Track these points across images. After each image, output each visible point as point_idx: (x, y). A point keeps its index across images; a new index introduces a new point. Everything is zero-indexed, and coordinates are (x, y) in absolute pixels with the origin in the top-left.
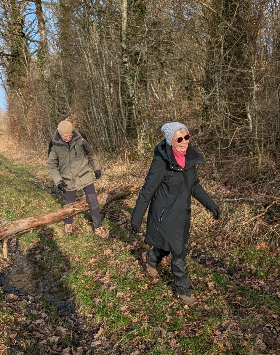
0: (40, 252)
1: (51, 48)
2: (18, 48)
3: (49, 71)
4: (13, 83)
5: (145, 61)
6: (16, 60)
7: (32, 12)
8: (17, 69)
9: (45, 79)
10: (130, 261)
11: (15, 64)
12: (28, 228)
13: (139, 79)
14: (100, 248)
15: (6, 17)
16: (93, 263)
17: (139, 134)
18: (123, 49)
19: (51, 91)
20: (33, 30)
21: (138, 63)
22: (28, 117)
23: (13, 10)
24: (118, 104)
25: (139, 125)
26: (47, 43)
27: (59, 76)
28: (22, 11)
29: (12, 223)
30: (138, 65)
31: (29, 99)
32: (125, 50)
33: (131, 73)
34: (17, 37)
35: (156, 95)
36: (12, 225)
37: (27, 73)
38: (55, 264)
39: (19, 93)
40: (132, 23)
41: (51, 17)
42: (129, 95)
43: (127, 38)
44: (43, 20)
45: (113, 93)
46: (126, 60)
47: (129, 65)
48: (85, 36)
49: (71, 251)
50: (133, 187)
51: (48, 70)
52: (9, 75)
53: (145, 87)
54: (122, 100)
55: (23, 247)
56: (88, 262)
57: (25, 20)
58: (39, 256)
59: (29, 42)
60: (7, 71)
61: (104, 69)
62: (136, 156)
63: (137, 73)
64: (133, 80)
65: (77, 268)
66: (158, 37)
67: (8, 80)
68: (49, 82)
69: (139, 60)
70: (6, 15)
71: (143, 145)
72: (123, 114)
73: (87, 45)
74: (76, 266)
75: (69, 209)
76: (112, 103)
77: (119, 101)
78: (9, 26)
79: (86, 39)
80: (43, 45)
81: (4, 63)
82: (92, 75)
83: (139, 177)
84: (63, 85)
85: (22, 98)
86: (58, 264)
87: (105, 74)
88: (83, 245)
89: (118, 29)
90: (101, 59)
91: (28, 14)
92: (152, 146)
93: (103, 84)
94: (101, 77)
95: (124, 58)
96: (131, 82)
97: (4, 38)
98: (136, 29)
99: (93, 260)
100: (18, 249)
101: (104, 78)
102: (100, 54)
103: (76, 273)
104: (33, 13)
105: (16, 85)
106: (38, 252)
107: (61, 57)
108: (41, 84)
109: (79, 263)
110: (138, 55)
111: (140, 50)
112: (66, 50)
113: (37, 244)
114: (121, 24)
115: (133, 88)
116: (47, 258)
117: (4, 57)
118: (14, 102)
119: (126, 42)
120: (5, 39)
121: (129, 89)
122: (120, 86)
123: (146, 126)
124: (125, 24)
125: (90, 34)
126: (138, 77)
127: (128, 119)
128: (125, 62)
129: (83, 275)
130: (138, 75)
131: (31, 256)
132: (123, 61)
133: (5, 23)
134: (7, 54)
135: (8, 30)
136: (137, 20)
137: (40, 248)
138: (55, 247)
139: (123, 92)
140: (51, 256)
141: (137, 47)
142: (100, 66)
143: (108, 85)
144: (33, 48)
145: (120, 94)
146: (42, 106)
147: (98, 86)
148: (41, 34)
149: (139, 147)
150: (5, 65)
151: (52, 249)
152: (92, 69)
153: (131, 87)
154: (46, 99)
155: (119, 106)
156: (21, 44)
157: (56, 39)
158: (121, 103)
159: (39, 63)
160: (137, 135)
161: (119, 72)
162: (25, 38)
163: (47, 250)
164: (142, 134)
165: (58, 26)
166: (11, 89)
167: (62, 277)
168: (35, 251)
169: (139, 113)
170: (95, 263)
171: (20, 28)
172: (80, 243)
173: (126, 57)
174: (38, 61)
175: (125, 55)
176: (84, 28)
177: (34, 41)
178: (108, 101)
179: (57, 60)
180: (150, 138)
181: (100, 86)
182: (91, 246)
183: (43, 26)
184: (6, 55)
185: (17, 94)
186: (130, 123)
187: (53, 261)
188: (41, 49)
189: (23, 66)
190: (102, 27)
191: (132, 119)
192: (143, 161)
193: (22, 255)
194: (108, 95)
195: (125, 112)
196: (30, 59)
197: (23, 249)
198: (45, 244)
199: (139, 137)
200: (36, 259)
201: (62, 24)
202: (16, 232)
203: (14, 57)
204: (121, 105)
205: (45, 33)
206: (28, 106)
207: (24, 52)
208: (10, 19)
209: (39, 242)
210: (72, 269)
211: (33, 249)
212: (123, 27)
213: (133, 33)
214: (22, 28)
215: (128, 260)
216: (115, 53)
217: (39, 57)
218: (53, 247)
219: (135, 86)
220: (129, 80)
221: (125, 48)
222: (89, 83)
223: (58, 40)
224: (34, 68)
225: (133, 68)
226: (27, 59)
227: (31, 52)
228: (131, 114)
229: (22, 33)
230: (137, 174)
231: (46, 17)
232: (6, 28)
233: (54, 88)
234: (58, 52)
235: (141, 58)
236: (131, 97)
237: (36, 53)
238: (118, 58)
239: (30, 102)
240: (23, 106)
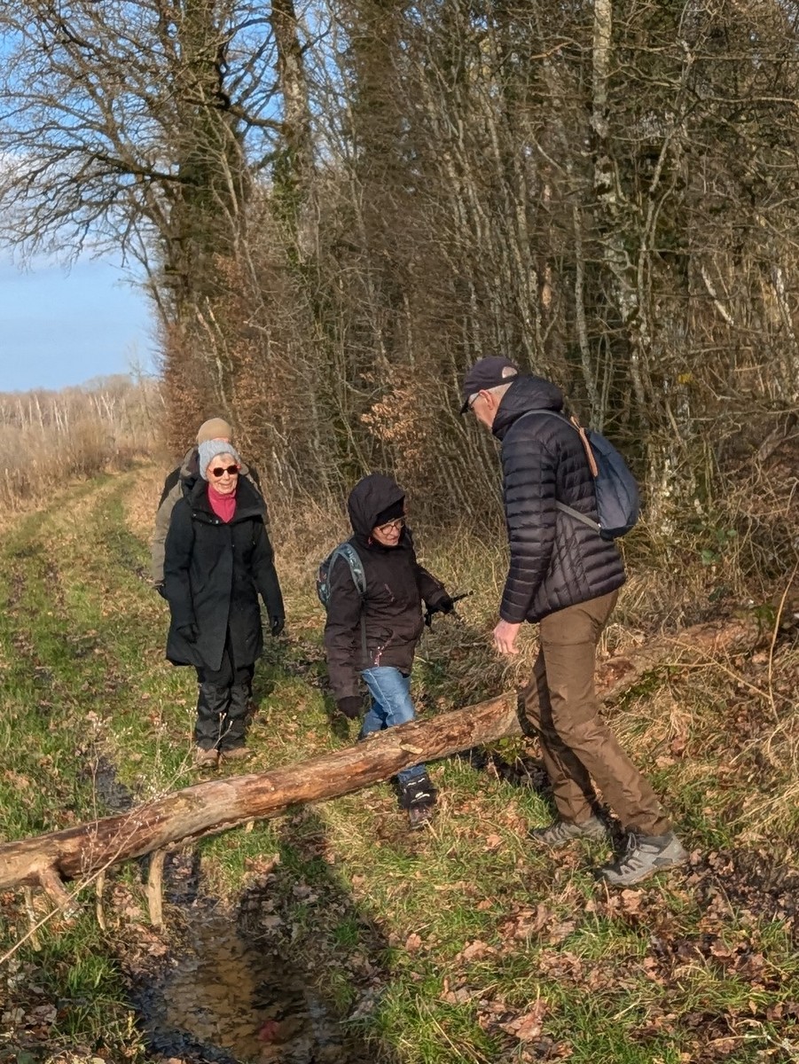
0: (279, 907)
1: (323, 144)
2: (204, 151)
3: (316, 230)
4: (184, 277)
5: (680, 180)
6: (196, 194)
7: (257, 16)
8: (198, 225)
9: (301, 260)
10: (620, 957)
11: (193, 208)
12: (238, 814)
13: (657, 251)
14: (503, 900)
15: (164, 42)
16: (476, 957)
17: (654, 463)
18: (595, 140)
19: (321, 303)
20: (257, 81)
21: (652, 189)
22: (235, 402)
23: (188, 14)
24: (569, 346)
25: (654, 426)
26: (308, 129)
27: (352, 248)
28: (222, 17)
29: (181, 796)
30: (653, 196)
31: (242, 334)
32: (605, 142)
33: (625, 227)
34: (202, 113)
35: (722, 309)
36: (182, 802)
37: (236, 243)
38: (335, 954)
39: (206, 315)
40: (633, 37)
41: (324, 30)
42: (614, 314)
43: (610, 96)
44: (296, 44)
45: (553, 304)
46: (606, 179)
47: (618, 199)
48: (449, 97)
49: (394, 909)
50: (631, 667)
51: (312, 227)
52: (170, 248)
53: (679, 279)
54: (589, 335)
55: (216, 882)
56: (455, 953)
57: (232, 46)
58: (276, 920)
59: (243, 126)
60: (165, 237)
61: (522, 218)
62: (643, 549)
63: (650, 227)
64: (635, 256)
65: (417, 976)
66: (731, 83)
67: (167, 268)
68: (313, 271)
69: (657, 178)
70: (166, 32)
71: (672, 507)
72: (590, 385)
73: (457, 128)
74: (411, 968)
75: (388, 749)
76: (548, 345)
77: (577, 337)
78: (174, 74)
79: (454, 108)
80: (295, 136)
81: (156, 208)
82: (473, 242)
83: (655, 629)
84: (366, 279)
85: (215, 333)
86: (343, 955)
87: (523, 236)
88: (437, 887)
89: (574, 64)
90: (508, 179)
91: (243, 25)
92: (706, 509)
93: (515, 273)
94: (509, 246)
95: (597, 172)
96: (624, 263)
97: (156, 117)
98: (648, 61)
99: (478, 945)
100: (201, 890)
101: (520, 250)
102: (507, 158)
103: (413, 995)
104: (261, 20)
105: (197, 286)
106: (269, 905)
107: (359, 176)
108: (284, 280)
109: (424, 955)
110: (655, 158)
111: (662, 140)
112: (376, 149)
113: (266, 873)
114: (589, 42)
115: (635, 285)
116: (306, 929)
117: (155, 184)
118: (188, 346)
119: (607, 111)
120: (159, 120)
121: (618, 288)
122: (580, 280)
123: (681, 432)
124: (605, 42)
125: (467, 87)
126: (652, 242)
127: (611, 403)
128: (603, 185)
129: (439, 1005)
130: (653, 235)
131: (245, 920)
132: (596, 185)
133: (162, 62)
134: (166, 172)
135: (170, 88)
136: (652, 24)
137: (277, 890)
138: (333, 893)
139: (594, 300)
140: (317, 925)
141: (649, 130)
142: (507, 203)
143: (533, 276)
144: (257, 145)
145: (579, 308)
146: (286, 358)
147: (497, 282)
148: (287, 98)
149: (654, 512)
150: (159, 213)
151: (320, 899)
152: (477, 219)
153: (624, 283)
154: (304, 333)
155: (574, 354)
156: (214, 137)
157: (342, 111)
158: (583, 343)
159: (279, 202)
160: (644, 467)
161: (577, 226)
162: (233, 112)
163: (306, 902)
164: (667, 463)
165: (349, 64)
166: (179, 302)
167: (362, 1006)
168: (260, 900)
169: (656, 379)
170: (485, 958)
171: (214, 78)
172: (425, 879)
173: (606, 169)
174: (278, 197)
175: (602, 161)
176: (447, 65)
177: (261, 124)
178: (534, 336)
179: (344, 187)
180: (700, 479)
181: (503, 282)
182: (470, 893)
183: (295, 68)
184: (162, 177)
185: (200, 316)
186: (618, 419)
187: (325, 941)
188: (286, 153)
189: (222, 213)
190: (514, 58)
191: (627, 402)
192: (671, 568)
193: (212, 915)
194: (533, 315)
195: (601, 377)
196: (248, 189)
197: (216, 890)
198: (298, 878)
199: (653, 475)
200: (263, 930)
201: (362, 55)
202: (194, 830)
203: (191, 185)
204: (585, 352)
205: (303, 91)
206: (236, 360)
207: (225, 165)
208: (177, 47)
209: (274, 870)
210: (397, 976)
211: (253, 892)
212: (596, 53)
213: (633, 76)
214: (222, 76)
215: (609, 955)
216: (563, 156)
217: (280, 181)
218: (327, 889)
219: (640, 277)
220: (619, 254)
221: (604, 135)
222: (462, 272)
223: (349, 114)
224: (261, 221)
225: (635, 208)
226: (236, 188)
227: (250, 162)
228: (621, 382)
229: (221, 96)
230: (646, 619)
231: (307, 34)
232: (164, 81)
233: (331, 292)
234: (347, 160)
235: (664, 168)
236: (624, 319)
237: (269, 167)
238: (575, 173)
239: (246, 348)
240: (219, 363)
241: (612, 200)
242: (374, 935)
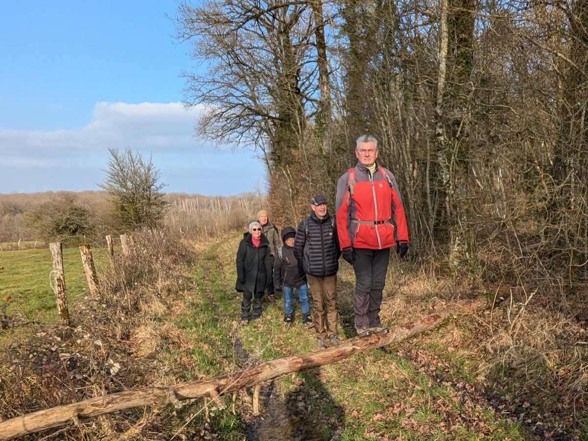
0: (304, 399)
1: (334, 110)
2: (289, 109)
3: (331, 142)
4: (279, 157)
5: (467, 134)
6: (285, 125)
7: (312, 60)
8: (285, 137)
9: (324, 153)
10: (432, 422)
11: (284, 130)
12: (289, 371)
13: (457, 159)
14: (389, 399)
15: (276, 67)
16: (378, 420)
17: (452, 238)
18: (437, 117)
19: (331, 170)
20: (310, 84)
21: (457, 136)
22: (296, 205)
23: (286, 56)
24: (422, 192)
25: (453, 224)
26: (329, 103)
27: (344, 150)
28: (299, 58)
29: (267, 364)
30: (457, 139)
31: (300, 180)
32: (441, 117)
33: (447, 149)
34: (289, 94)
35: (479, 183)
36: (267, 366)
37: (300, 145)
38: (324, 417)
39: (287, 172)
40: (453, 79)
41: (337, 67)
42: (441, 182)
43: (444, 100)
44: (327, 71)
45: (418, 176)
46: (440, 131)
47: (445, 139)
48: (383, 96)
49: (348, 401)
50: (440, 317)
51: (329, 141)
52: (274, 145)
53: (465, 170)
54: (431, 189)
55: (280, 388)
56: (370, 418)
57: (302, 70)
58: (302, 404)
59: (304, 101)
60: (272, 141)
61: (408, 143)
62: (446, 270)
63: (456, 150)
64: (449, 160)
65: (356, 427)
66: (487, 99)
67: (272, 153)
68: (328, 158)
69: (459, 132)
70: (277, 63)
71: (458, 255)
72: (430, 208)
73: (386, 108)
74: (353, 423)
75: (347, 347)
76: (415, 192)
77: (426, 189)
78: (279, 79)
79: (385, 100)
80: (324, 106)
81: (269, 129)
82: (390, 151)
83: (449, 300)
84: (348, 162)
85: (290, 179)
86: (327, 418)
87: (408, 150)
88: (364, 393)
89: (430, 88)
90: (403, 128)
91: (307, 62)
92: (470, 257)
93: (404, 164)
94: (403, 154)
95: (437, 128)
96: (445, 163)
97: (271, 95)
98: (458, 88)
99: (379, 415)
100: (273, 391)
101: (407, 155)
102: (404, 120)
103: (353, 434)
104: (314, 61)
105: (284, 160)
106: (300, 398)
107: (348, 123)
108: (317, 160)
109: (358, 419)
110: (458, 124)
111: (461, 118)
112: (354, 113)
113: (300, 386)
114: (437, 80)
115: (449, 171)
116: (314, 407)
117: (269, 120)
118: (279, 183)
119: (442, 106)
120: (272, 96)
121: (442, 172)
122: (428, 168)
123: (463, 227)
124: (443, 80)
125: (390, 93)
126: (456, 156)
127: (437, 214)
128: (439, 133)
129: (363, 438)
130: (456, 153)
131: (290, 403)
132: (437, 133)
133: (274, 74)
134: (274, 116)
135: (277, 84)
136: (460, 75)
137: (303, 392)
138: (325, 394)
139: (433, 176)
140: (318, 406)
141: (456, 114)
142: (403, 138)
143: (411, 165)
144: (309, 109)
145: (428, 179)
146: (317, 190)
147: (398, 166)
148: (322, 91)
149: (451, 256)
150: (270, 132)
151: (320, 396)
152: (391, 142)
153: (445, 170)
154: (324, 181)
155: (424, 195)
156: (293, 104)
157: (343, 99)
158: (428, 192)
159: (317, 131)
160: (448, 238)
161: (428, 148)
162: (301, 95)
163: (314, 397)
164: (457, 238)
165: (345, 80)
166: (276, 166)
167: (334, 437)
168: (297, 396)
169: (455, 207)
170: (381, 421)
171: (294, 81)
172: (360, 390)
173: (441, 127)
174: (316, 129)
175: (439, 124)
176: (383, 84)
177: (312, 100)
178: (410, 188)
179: (342, 127)
180: (469, 245)
181: (400, 167)
182: (376, 395)
183: (326, 80)
184: (273, 118)
185: (284, 172)
186: (439, 221)
187: (321, 412)
188: (321, 112)
189: (294, 133)
190: (408, 83)
191: (443, 214)
192: (457, 277)
193: (278, 401)
194: (410, 180)
195: (434, 203)
196: (304, 124)
197: (280, 392)
198: (311, 388)
199: (452, 242)
200: (297, 407)
201: (352, 78)
202: (272, 377)
203: (283, 122)
204: (429, 195)
205: (328, 88)
206: (297, 190)
207: (297, 115)
208: (281, 69)
209: (302, 384)
210: (348, 427)
211: (294, 393)
212: (439, 84)
213: (452, 93)
214: (297, 81)
215: (428, 421)
216: (425, 121)
217: (318, 122)
218: (323, 393)
219: (451, 168)
220: (443, 159)
221: (440, 115)
222: (385, 162)
223: (345, 99)
224: (310, 137)
225: (450, 142)
226: (301, 124)
227: (306, 115)
228: (442, 207)
229: (297, 88)
230: (446, 296)
231: (331, 68)
232: (275, 81)
233: (335, 167)
234: (343, 117)
235: (462, 128)
236: (444, 184)
237: (314, 117)
238: (428, 128)
239: (301, 185)
240: (290, 190)
241: (442, 139)
242: (339, 411)
